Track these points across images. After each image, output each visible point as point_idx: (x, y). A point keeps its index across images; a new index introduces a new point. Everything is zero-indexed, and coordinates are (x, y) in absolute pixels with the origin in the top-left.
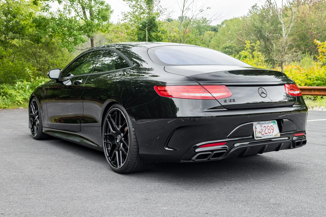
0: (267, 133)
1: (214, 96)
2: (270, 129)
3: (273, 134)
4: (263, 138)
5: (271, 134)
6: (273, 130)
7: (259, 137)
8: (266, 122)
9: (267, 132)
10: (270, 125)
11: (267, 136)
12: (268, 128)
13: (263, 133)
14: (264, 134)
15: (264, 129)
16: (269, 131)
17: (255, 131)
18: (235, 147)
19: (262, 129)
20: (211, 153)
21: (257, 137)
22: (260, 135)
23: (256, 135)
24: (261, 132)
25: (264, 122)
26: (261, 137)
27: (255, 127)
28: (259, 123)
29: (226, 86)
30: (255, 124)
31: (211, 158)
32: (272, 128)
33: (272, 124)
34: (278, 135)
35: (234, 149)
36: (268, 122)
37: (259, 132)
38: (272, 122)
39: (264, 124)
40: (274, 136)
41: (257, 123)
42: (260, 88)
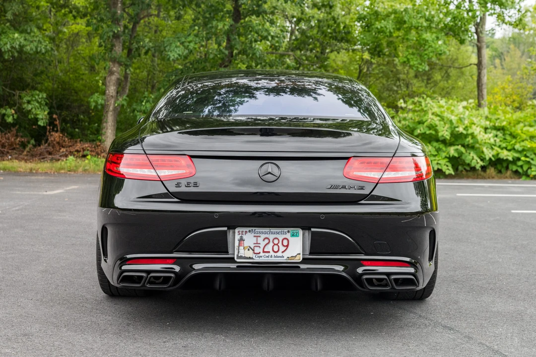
0: (269, 252)
1: (159, 174)
2: (280, 244)
3: (284, 254)
4: (257, 260)
5: (279, 254)
6: (287, 246)
7: (246, 258)
8: (273, 230)
9: (271, 250)
10: (281, 237)
11: (268, 257)
12: (276, 242)
13: (257, 250)
14: (259, 253)
15: (262, 244)
16: (276, 248)
17: (239, 245)
18: (194, 269)
19: (257, 243)
20: (144, 274)
21: (241, 257)
22: (249, 254)
23: (239, 252)
24: (253, 248)
25: (267, 230)
26: (252, 258)
27: (241, 237)
28: (252, 230)
29: (191, 157)
30: (241, 233)
31: (147, 284)
32: (285, 243)
33: (288, 236)
34: (297, 258)
35: (193, 273)
36: (278, 231)
37: (250, 247)
38: (288, 232)
39: (266, 233)
40: (286, 260)
41: (248, 230)
42: (269, 163)
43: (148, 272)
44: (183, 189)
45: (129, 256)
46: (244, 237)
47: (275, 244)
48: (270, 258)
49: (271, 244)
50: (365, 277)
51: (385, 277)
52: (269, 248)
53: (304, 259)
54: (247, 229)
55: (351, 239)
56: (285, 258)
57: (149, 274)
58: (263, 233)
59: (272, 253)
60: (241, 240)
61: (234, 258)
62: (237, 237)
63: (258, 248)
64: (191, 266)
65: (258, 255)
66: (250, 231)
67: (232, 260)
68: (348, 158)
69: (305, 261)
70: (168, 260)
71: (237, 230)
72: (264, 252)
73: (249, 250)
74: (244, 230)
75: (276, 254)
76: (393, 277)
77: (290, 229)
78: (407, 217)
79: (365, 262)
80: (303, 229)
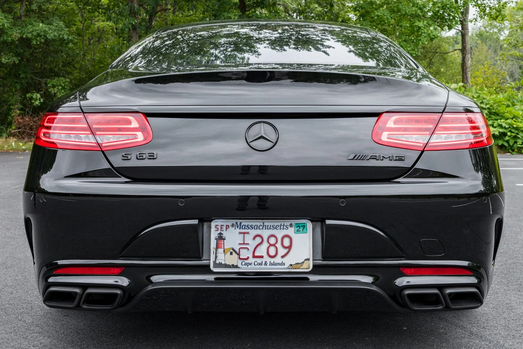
0: (262, 257)
1: (100, 142)
2: (279, 245)
3: (284, 260)
4: (244, 269)
5: (278, 260)
6: (290, 248)
7: (226, 266)
8: (268, 223)
9: (265, 254)
10: (279, 234)
11: (261, 264)
12: (272, 241)
13: (244, 254)
14: (247, 259)
15: (252, 244)
16: (272, 251)
17: (217, 247)
18: (151, 282)
19: (244, 244)
20: (77, 290)
21: (220, 265)
22: (232, 260)
23: (216, 257)
24: (238, 251)
25: (258, 223)
26: (236, 267)
27: (220, 234)
28: (237, 223)
29: (148, 115)
30: (219, 227)
31: (83, 304)
32: (287, 242)
33: (291, 231)
34: (305, 265)
35: (150, 288)
36: (276, 224)
37: (233, 249)
38: (291, 225)
39: (258, 228)
40: (288, 268)
41: (230, 224)
42: (260, 122)
43: (84, 286)
44: (134, 163)
45: (60, 262)
46: (225, 234)
47: (271, 245)
48: (263, 266)
49: (265, 245)
50: (407, 292)
51: (436, 291)
52: (262, 251)
53: (315, 266)
54: (230, 222)
55: (382, 234)
56: (287, 265)
57: (86, 290)
58: (252, 227)
59: (266, 259)
60: (220, 238)
61: (208, 266)
62: (214, 235)
63: (246, 250)
64: (148, 278)
65: (246, 261)
66: (233, 225)
67: (206, 269)
68: (378, 115)
69: (317, 269)
70: (112, 269)
71: (213, 224)
72: (254, 257)
73: (231, 254)
74: (225, 224)
75: (272, 260)
76: (448, 291)
77: (294, 222)
78: (462, 200)
79: (406, 271)
80: (312, 221)
